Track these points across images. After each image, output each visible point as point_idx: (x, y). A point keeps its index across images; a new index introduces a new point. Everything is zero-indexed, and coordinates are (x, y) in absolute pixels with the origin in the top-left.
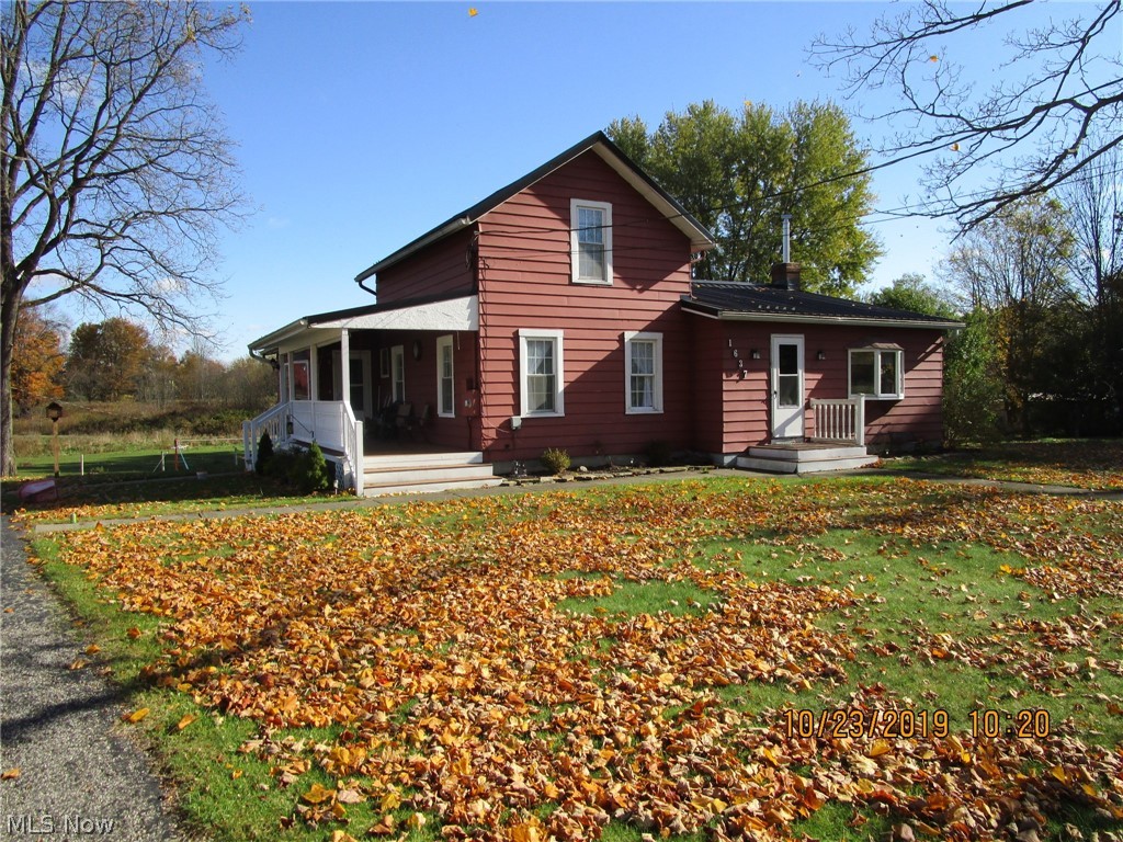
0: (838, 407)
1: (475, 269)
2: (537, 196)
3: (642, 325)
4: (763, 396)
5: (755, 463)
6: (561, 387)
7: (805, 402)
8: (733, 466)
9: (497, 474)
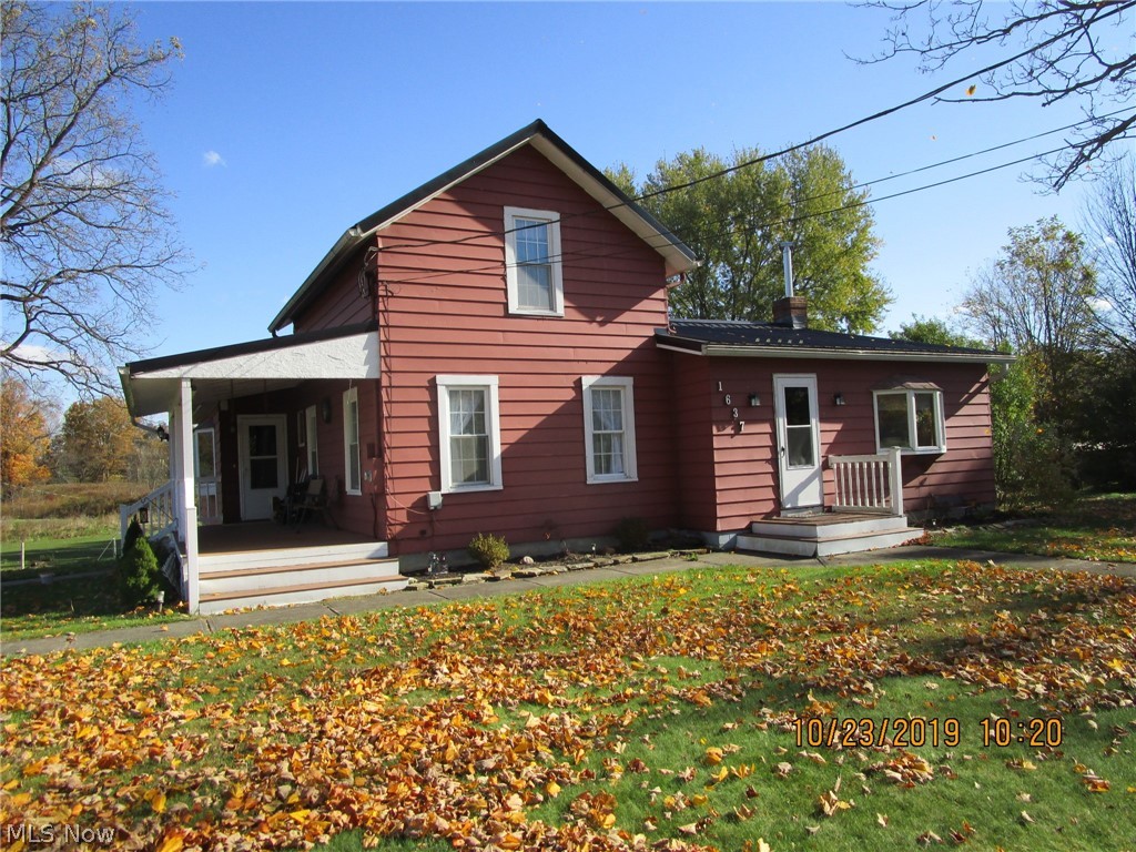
0: (865, 466)
1: (374, 296)
2: (459, 202)
3: (606, 367)
4: (767, 454)
5: (760, 544)
6: (497, 450)
7: (821, 460)
8: (732, 548)
9: (405, 573)
